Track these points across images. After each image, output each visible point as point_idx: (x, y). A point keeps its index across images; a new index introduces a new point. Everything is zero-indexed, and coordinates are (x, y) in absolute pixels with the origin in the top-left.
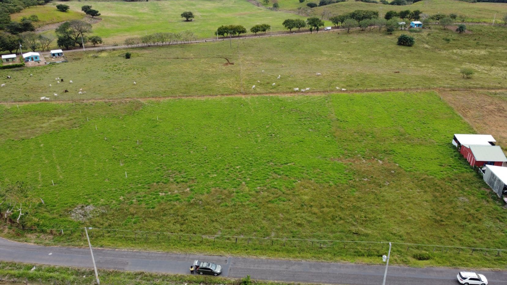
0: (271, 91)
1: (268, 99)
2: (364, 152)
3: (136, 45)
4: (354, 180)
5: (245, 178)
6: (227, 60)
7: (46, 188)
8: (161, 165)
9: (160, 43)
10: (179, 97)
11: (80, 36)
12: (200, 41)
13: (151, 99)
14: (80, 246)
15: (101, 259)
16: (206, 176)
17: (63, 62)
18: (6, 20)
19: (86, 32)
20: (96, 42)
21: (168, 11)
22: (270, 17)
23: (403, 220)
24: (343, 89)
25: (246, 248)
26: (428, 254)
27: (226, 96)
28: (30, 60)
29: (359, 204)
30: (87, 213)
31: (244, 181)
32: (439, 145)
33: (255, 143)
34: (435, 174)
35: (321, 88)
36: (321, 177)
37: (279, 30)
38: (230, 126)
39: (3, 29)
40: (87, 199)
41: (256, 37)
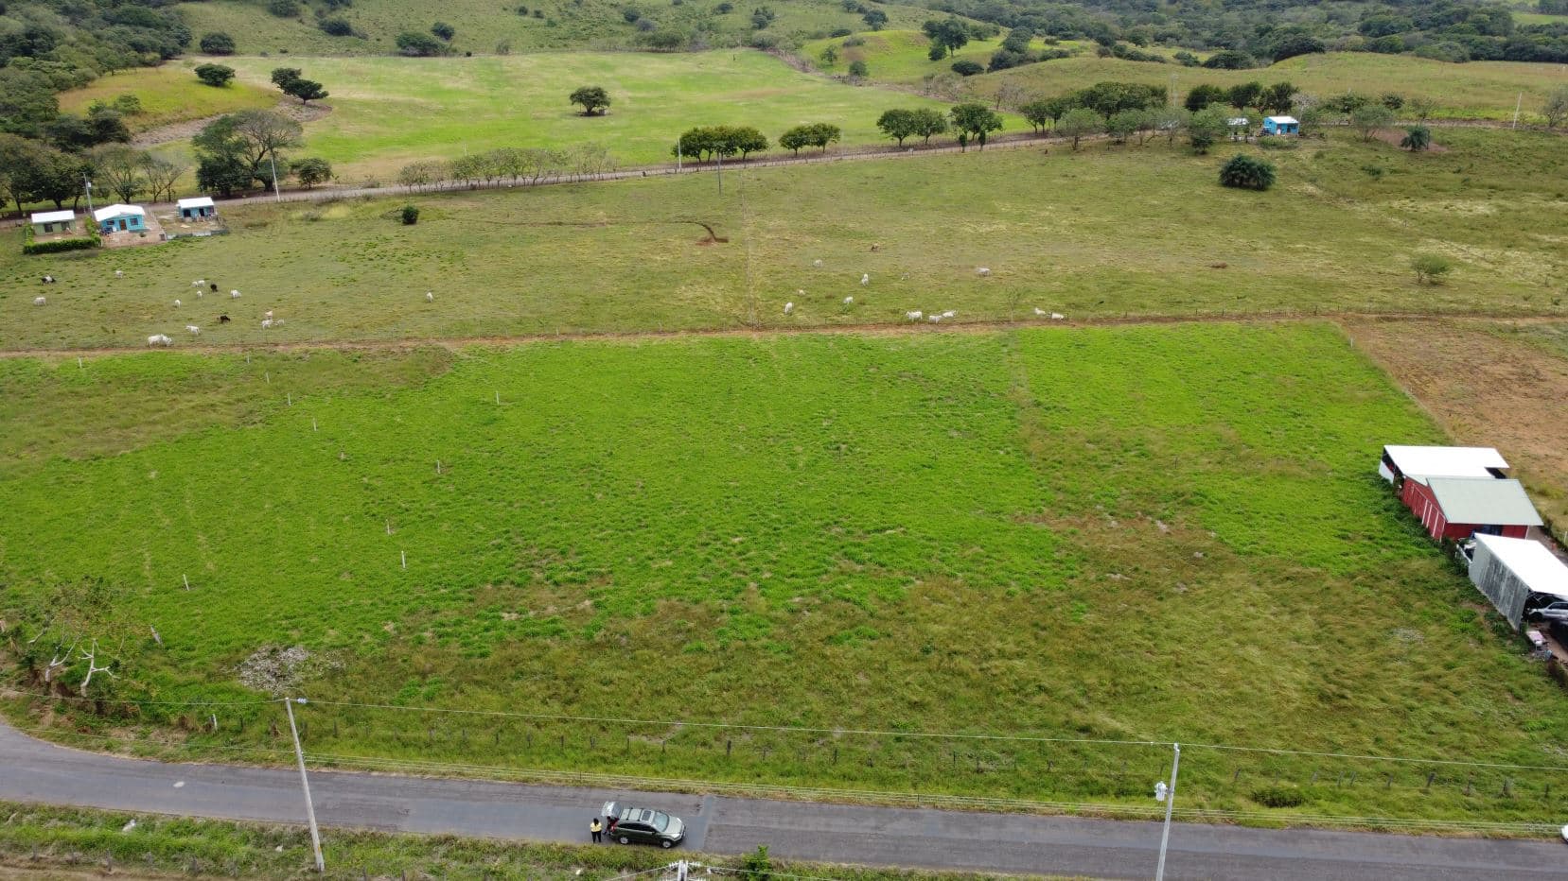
0: (839, 319)
1: (831, 344)
2: (1114, 497)
3: (433, 186)
4: (1081, 577)
5: (757, 570)
6: (709, 229)
7: (164, 597)
8: (507, 532)
9: (507, 181)
10: (563, 338)
11: (265, 157)
12: (626, 174)
13: (477, 342)
14: (268, 763)
15: (329, 798)
16: (642, 566)
17: (214, 233)
18: (45, 109)
19: (285, 145)
20: (314, 177)
21: (531, 85)
22: (841, 105)
23: (1226, 692)
24: (1055, 315)
25: (756, 770)
26: (1295, 791)
27: (702, 336)
28: (115, 229)
29: (1095, 648)
30: (287, 668)
31: (753, 580)
32: (1338, 479)
33: (789, 471)
34: (1324, 560)
35: (989, 313)
36: (982, 568)
37: (867, 141)
38: (716, 423)
39: (36, 137)
40: (287, 629)
41: (797, 162)
